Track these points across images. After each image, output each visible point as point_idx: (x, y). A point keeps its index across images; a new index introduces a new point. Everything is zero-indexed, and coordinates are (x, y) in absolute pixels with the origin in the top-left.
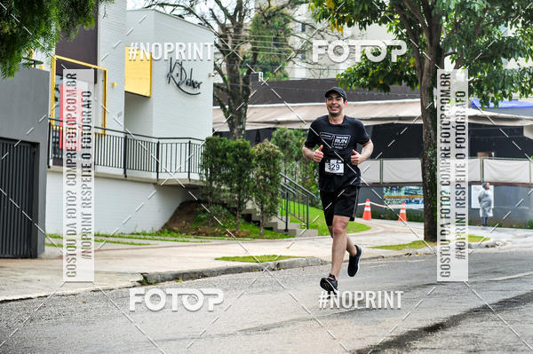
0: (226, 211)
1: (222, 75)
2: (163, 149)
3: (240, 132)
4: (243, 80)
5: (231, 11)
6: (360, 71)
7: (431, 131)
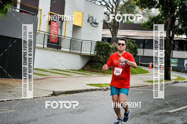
2: (83, 44)
6: (148, 23)
7: (169, 44)
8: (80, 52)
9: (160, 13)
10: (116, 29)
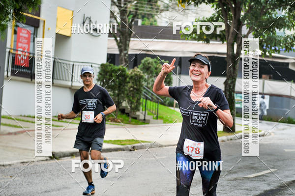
8: (69, 84)
9: (214, 12)
10: (126, 37)
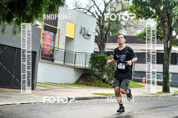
0: (97, 78)
1: (98, 33)
2: (77, 56)
3: (103, 52)
4: (105, 35)
5: (102, 12)
7: (167, 55)
9: (156, 23)
